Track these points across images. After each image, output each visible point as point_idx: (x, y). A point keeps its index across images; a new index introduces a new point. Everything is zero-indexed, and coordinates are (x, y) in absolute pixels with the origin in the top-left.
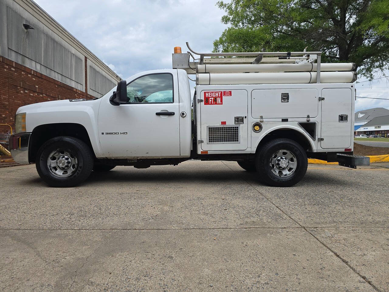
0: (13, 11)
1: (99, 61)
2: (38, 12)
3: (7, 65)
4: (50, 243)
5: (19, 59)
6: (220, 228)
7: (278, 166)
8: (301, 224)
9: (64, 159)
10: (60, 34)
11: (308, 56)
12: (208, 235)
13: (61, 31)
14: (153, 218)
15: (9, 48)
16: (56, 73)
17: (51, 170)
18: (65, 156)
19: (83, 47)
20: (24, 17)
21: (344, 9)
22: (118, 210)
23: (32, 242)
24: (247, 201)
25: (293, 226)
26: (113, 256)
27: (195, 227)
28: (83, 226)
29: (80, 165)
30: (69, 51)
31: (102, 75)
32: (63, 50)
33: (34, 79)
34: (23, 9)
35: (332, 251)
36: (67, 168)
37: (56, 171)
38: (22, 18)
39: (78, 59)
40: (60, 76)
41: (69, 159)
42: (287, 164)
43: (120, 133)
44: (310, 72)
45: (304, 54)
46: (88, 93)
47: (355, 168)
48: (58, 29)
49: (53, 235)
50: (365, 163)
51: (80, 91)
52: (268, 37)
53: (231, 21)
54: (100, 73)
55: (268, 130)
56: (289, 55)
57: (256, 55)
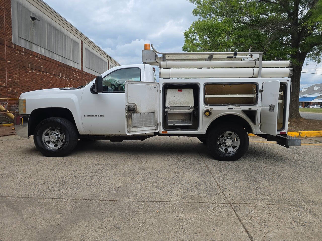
0: (22, 6)
1: (93, 44)
2: (42, 6)
3: (18, 50)
4: (33, 211)
5: (27, 45)
6: (164, 201)
7: (224, 144)
8: (229, 200)
9: (55, 135)
10: (61, 23)
11: (251, 55)
12: (154, 208)
13: (61, 21)
14: (115, 190)
15: (19, 37)
16: (57, 55)
17: (45, 143)
18: (56, 133)
19: (80, 33)
20: (31, 11)
21: (297, 4)
22: (90, 181)
23: (20, 209)
24: (194, 175)
25: (222, 202)
26: (76, 225)
27: (145, 200)
28: (61, 195)
29: (67, 141)
30: (68, 37)
31: (95, 55)
32: (63, 36)
33: (40, 61)
34: (30, 4)
35: (244, 227)
36: (57, 142)
37: (49, 143)
38: (30, 11)
39: (76, 43)
40: (60, 57)
41: (59, 135)
42: (232, 143)
43: (98, 116)
44: (253, 68)
45: (248, 54)
46: (84, 70)
47: (288, 148)
48: (59, 19)
49: (37, 203)
50: (297, 144)
51: (77, 69)
52: (229, 29)
53: (200, 13)
54: (93, 54)
55: (217, 116)
56: (235, 54)
57: (208, 54)
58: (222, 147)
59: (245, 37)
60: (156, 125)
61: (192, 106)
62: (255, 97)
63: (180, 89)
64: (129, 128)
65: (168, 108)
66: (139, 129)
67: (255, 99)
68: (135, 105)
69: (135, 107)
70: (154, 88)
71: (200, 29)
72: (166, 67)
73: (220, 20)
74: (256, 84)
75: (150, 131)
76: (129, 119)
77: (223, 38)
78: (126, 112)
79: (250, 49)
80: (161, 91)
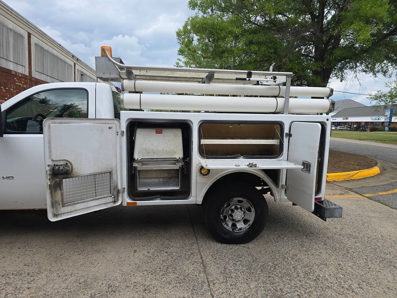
7: (231, 217)
11: (275, 78)
19: (25, 21)
21: (323, 3)
31: (52, 54)
42: (243, 216)
44: (276, 97)
45: (270, 75)
46: (33, 76)
47: (324, 220)
50: (337, 214)
51: (21, 74)
52: (237, 31)
53: (199, 7)
54: (49, 52)
55: (219, 175)
56: (249, 75)
57: (206, 72)
58: (227, 223)
59: (259, 44)
60: (115, 193)
61: (179, 158)
62: (279, 144)
63: (159, 130)
64: (57, 208)
65: (138, 162)
66: (78, 206)
67: (279, 146)
68: (67, 163)
69: (68, 167)
70: (109, 128)
71: (198, 28)
72: (134, 90)
73: (225, 18)
74: (280, 125)
75: (103, 205)
76: (56, 191)
77: (230, 43)
78: (48, 177)
79: (271, 67)
80: (124, 133)
